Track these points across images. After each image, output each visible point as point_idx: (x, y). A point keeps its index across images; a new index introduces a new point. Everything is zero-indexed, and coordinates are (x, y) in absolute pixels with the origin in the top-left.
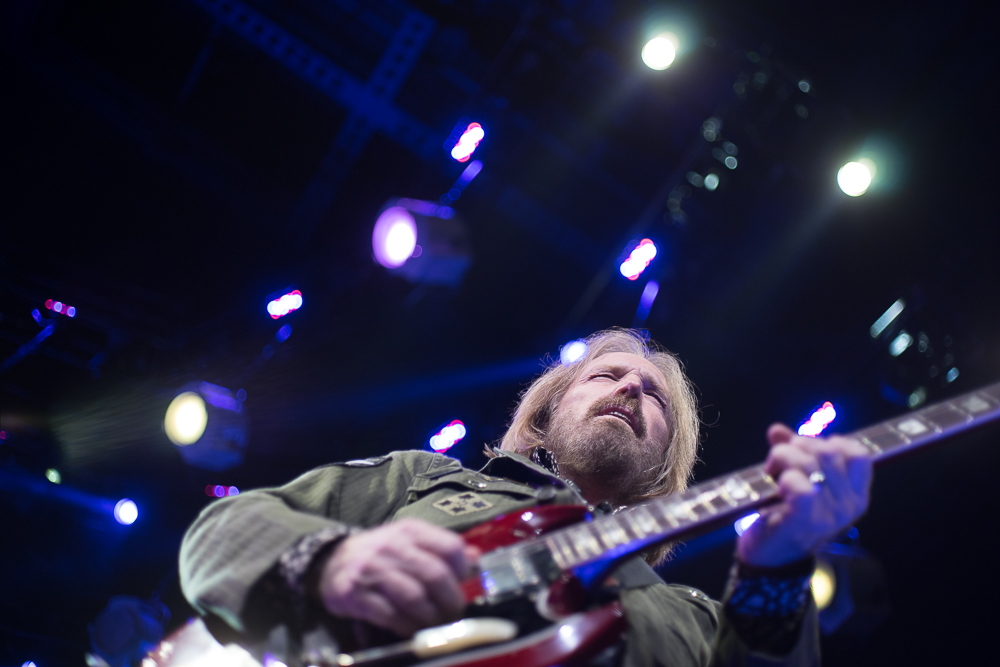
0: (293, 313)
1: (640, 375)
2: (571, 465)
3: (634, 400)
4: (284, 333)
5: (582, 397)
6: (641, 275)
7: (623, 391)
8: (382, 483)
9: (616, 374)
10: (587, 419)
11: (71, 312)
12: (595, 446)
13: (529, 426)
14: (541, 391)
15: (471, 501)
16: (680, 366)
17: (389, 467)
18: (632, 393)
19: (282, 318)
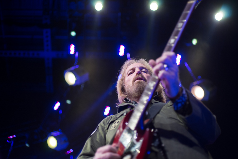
0: (59, 107)
1: (138, 68)
2: (135, 96)
3: (140, 74)
4: (60, 112)
5: (129, 80)
6: (124, 53)
7: (137, 74)
8: (100, 133)
9: (133, 70)
10: (133, 84)
11: (15, 136)
12: (138, 89)
13: (122, 93)
14: (120, 84)
15: (116, 123)
16: (145, 60)
17: (99, 129)
18: (139, 73)
19: (58, 109)
